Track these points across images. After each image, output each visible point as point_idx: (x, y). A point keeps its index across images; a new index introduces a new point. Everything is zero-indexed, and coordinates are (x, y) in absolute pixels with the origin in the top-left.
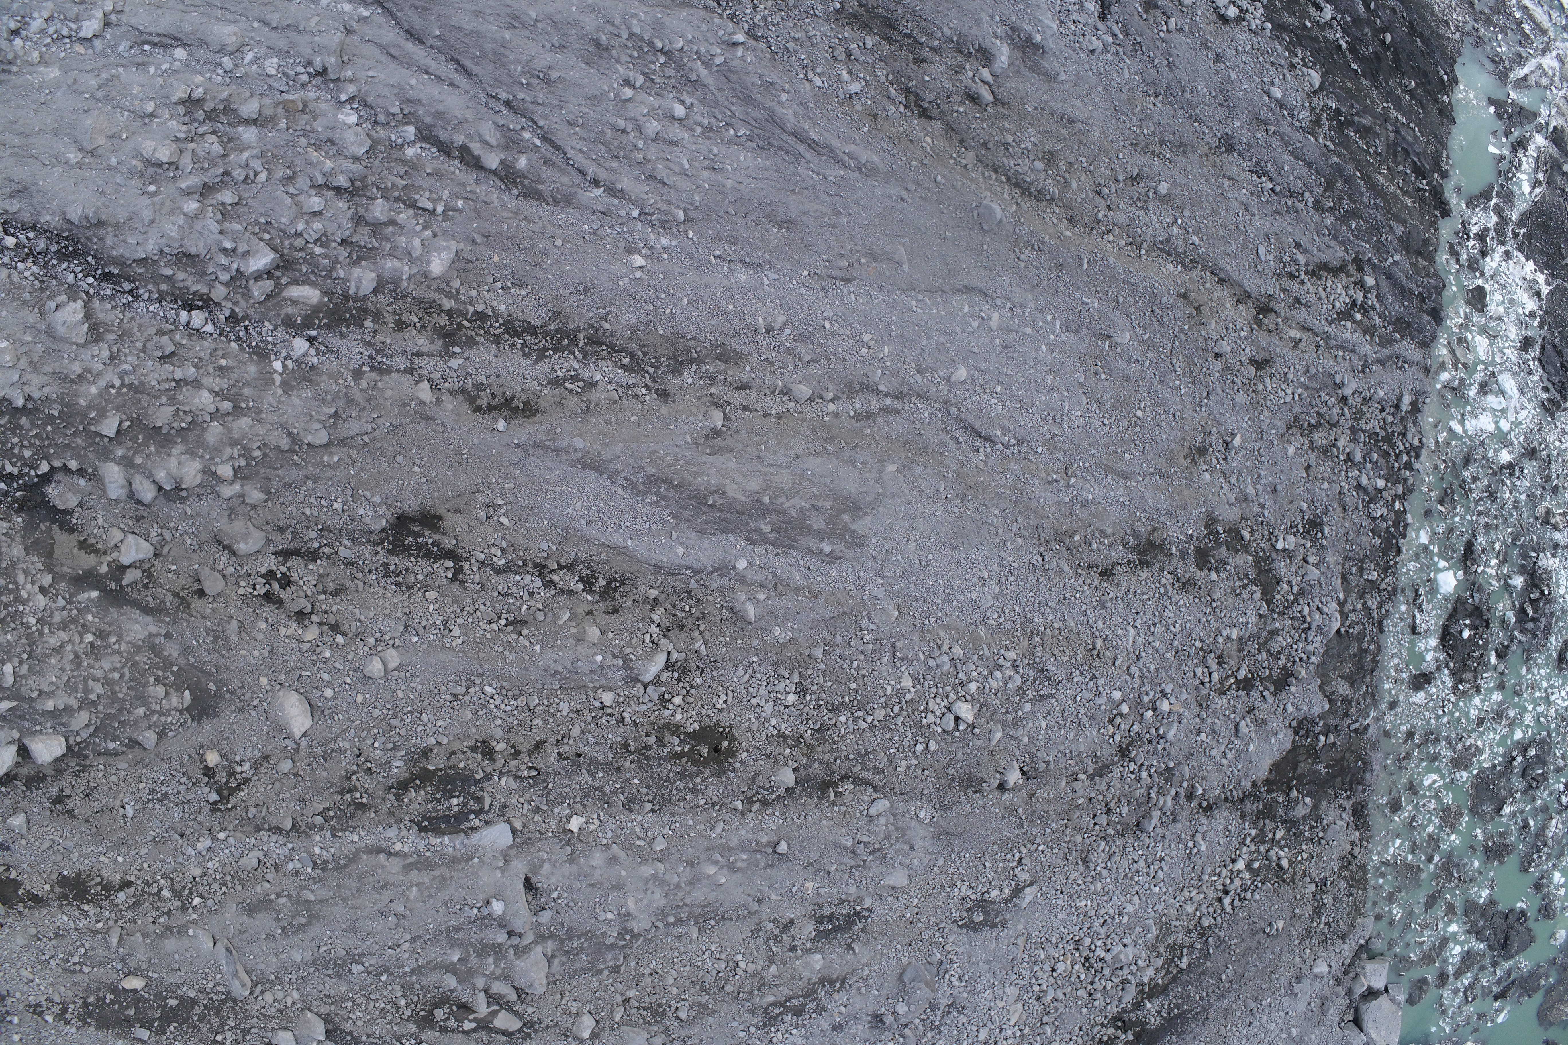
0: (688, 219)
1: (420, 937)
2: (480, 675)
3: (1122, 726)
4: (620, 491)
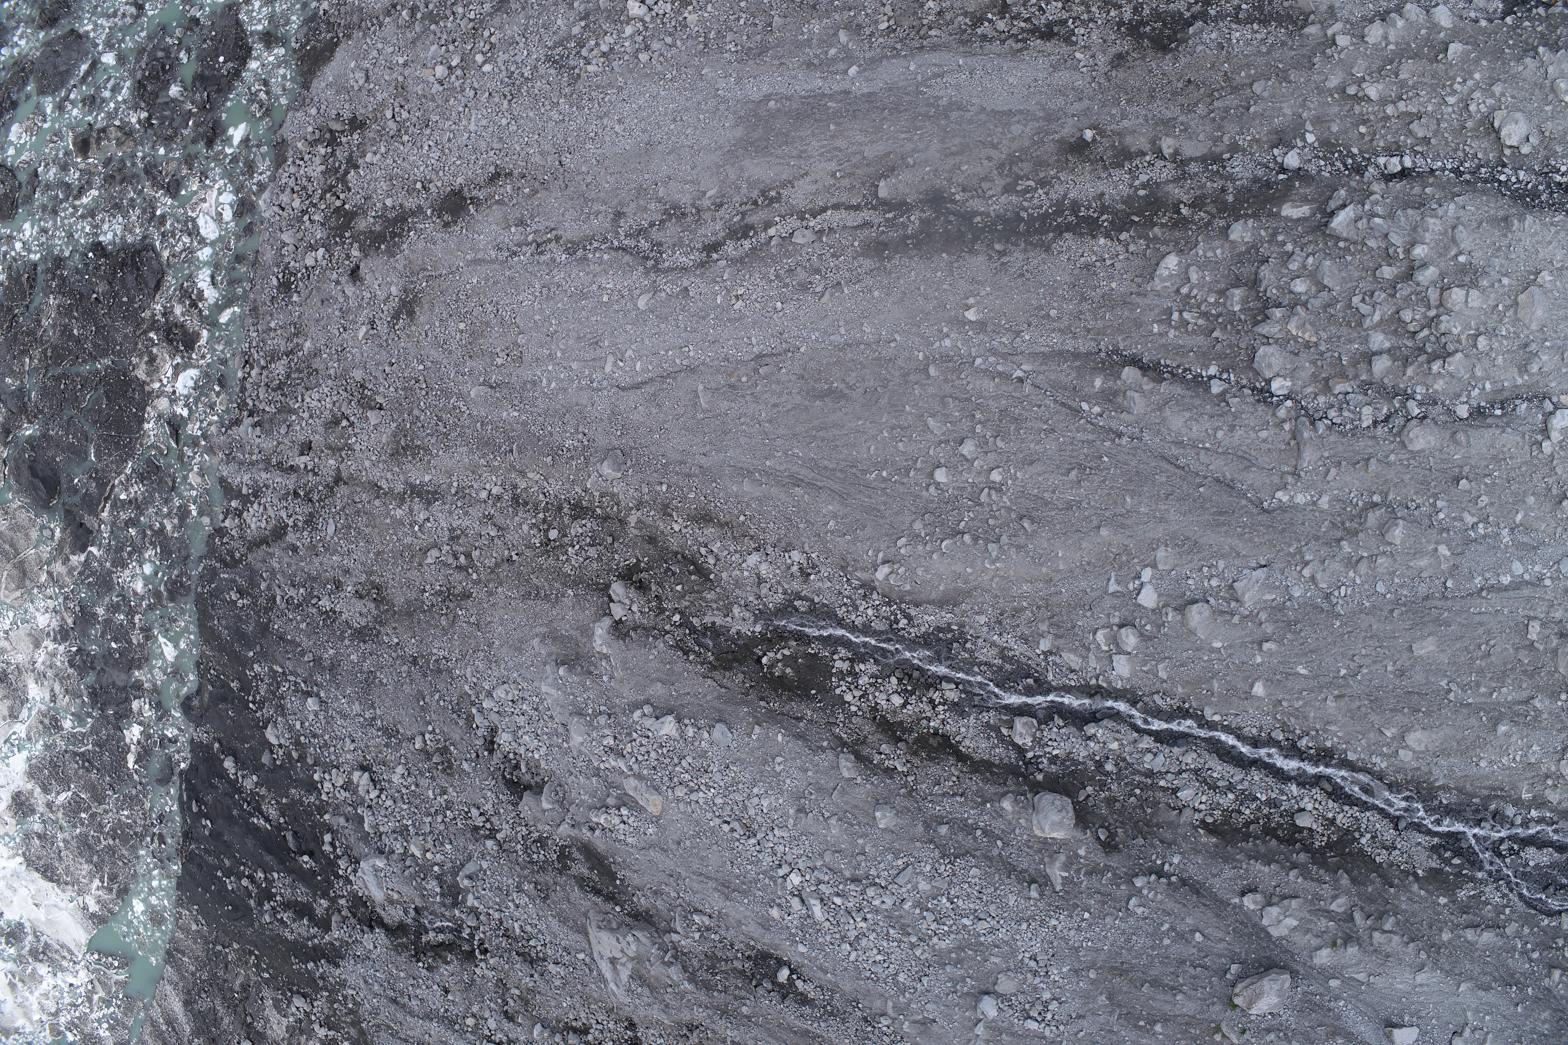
0: (925, 370)
3: (482, 45)
4: (974, 101)
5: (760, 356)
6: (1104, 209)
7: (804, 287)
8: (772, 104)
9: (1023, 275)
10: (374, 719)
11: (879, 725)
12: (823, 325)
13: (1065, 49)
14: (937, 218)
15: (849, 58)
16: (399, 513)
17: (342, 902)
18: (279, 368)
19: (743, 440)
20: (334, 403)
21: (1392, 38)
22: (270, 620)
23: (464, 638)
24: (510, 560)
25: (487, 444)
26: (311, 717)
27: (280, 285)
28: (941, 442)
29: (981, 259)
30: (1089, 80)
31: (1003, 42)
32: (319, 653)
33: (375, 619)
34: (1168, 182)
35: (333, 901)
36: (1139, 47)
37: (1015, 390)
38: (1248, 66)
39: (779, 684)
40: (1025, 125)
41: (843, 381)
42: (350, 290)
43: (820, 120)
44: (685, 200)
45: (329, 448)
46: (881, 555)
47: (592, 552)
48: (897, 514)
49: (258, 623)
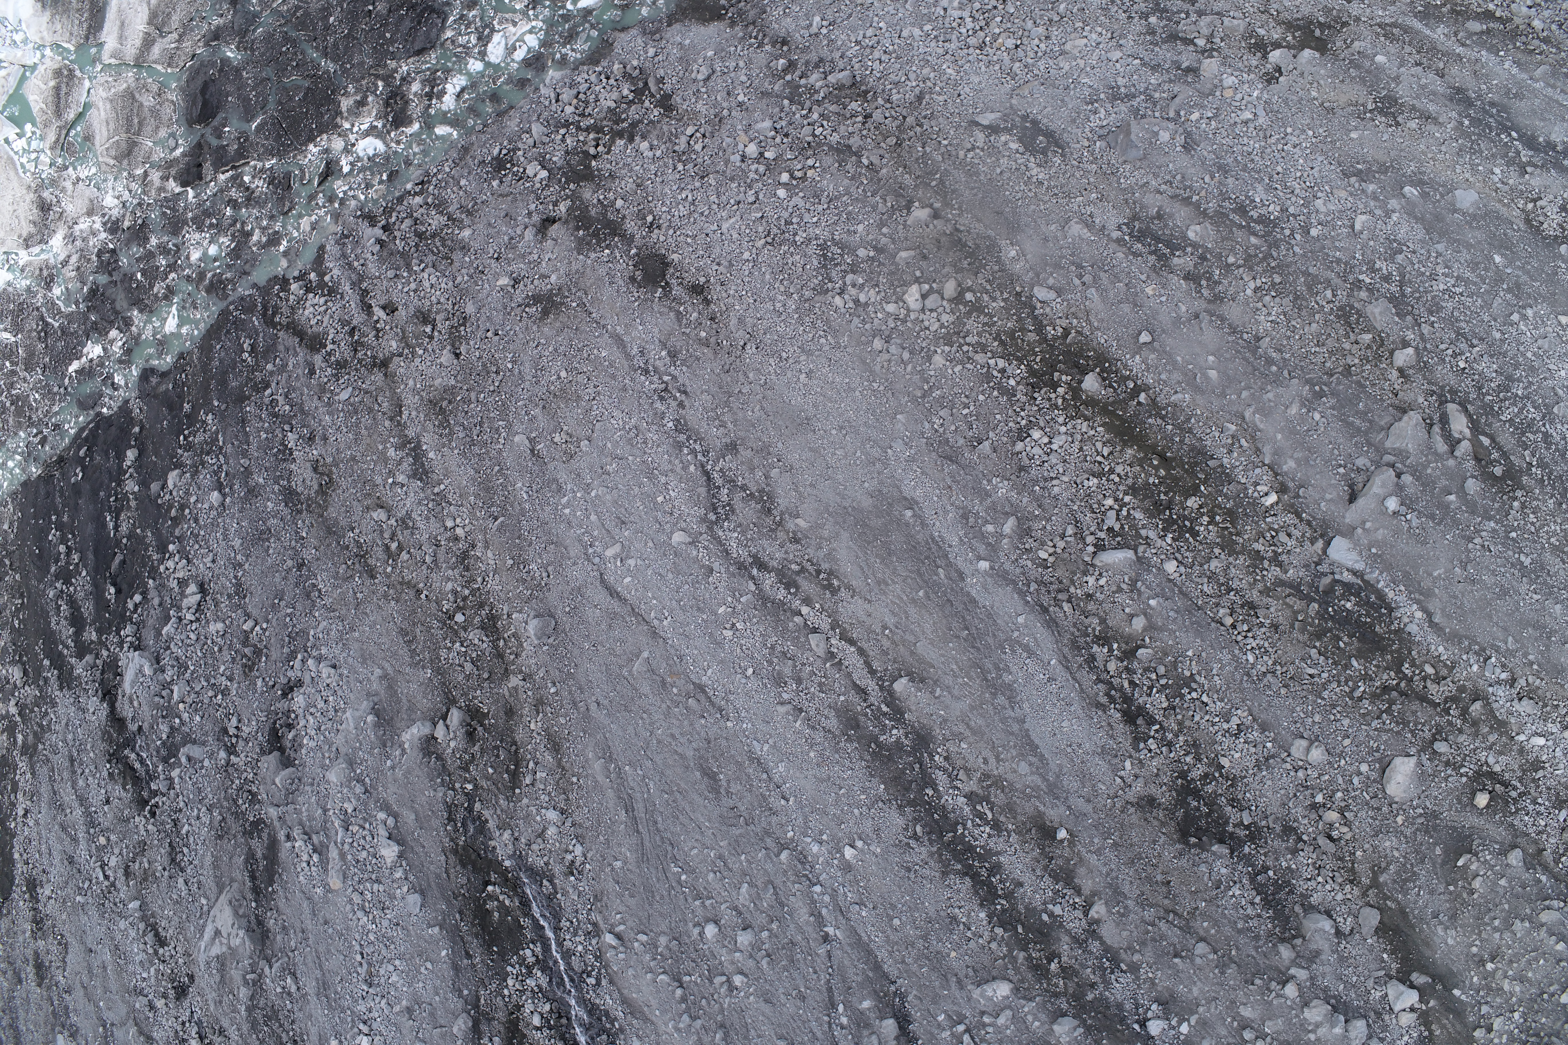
0: (783, 847)
1: (1463, 537)
2: (1248, 675)
3: (799, 167)
4: (1026, 705)
5: (701, 688)
6: (1009, 896)
7: (779, 681)
8: (909, 513)
9: (909, 870)
10: (240, 565)
11: (510, 1021)
12: (761, 726)
13: (1127, 744)
14: (909, 754)
15: (993, 551)
16: (391, 452)
17: (105, 653)
18: (436, 221)
19: (630, 730)
20: (439, 303)
21: (1321, 1032)
22: (248, 398)
23: (343, 597)
24: (419, 592)
25: (487, 490)
26: (206, 506)
27: (497, 159)
28: (735, 908)
29: (900, 822)
30: (1112, 792)
31: (1099, 680)
32: (254, 469)
33: (309, 499)
34: (1068, 932)
35: (102, 644)
36: (1171, 812)
37: (815, 940)
38: (1216, 923)
39: (482, 915)
40: (1032, 773)
41: (729, 781)
42: (529, 234)
43: (920, 575)
44: (783, 502)
45: (403, 332)
46: (622, 927)
47: (468, 667)
48: (661, 915)
49: (241, 387)
